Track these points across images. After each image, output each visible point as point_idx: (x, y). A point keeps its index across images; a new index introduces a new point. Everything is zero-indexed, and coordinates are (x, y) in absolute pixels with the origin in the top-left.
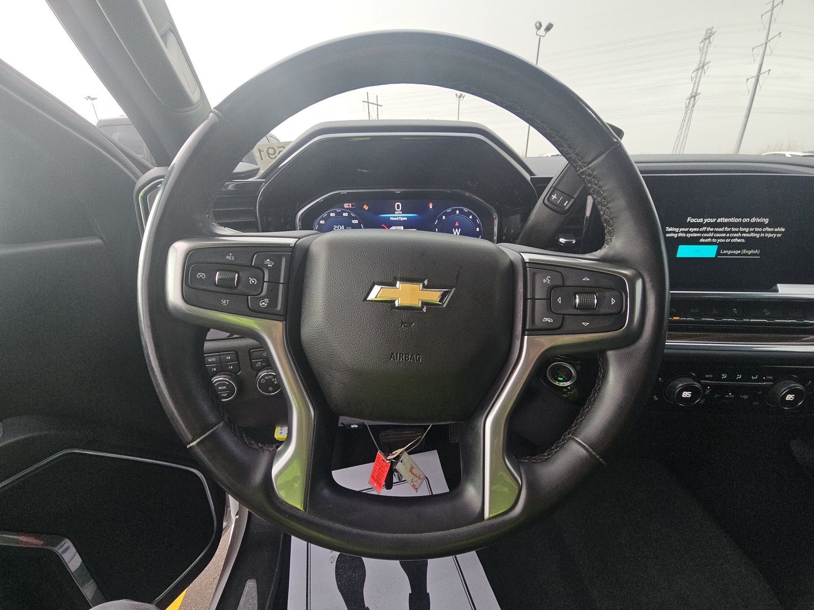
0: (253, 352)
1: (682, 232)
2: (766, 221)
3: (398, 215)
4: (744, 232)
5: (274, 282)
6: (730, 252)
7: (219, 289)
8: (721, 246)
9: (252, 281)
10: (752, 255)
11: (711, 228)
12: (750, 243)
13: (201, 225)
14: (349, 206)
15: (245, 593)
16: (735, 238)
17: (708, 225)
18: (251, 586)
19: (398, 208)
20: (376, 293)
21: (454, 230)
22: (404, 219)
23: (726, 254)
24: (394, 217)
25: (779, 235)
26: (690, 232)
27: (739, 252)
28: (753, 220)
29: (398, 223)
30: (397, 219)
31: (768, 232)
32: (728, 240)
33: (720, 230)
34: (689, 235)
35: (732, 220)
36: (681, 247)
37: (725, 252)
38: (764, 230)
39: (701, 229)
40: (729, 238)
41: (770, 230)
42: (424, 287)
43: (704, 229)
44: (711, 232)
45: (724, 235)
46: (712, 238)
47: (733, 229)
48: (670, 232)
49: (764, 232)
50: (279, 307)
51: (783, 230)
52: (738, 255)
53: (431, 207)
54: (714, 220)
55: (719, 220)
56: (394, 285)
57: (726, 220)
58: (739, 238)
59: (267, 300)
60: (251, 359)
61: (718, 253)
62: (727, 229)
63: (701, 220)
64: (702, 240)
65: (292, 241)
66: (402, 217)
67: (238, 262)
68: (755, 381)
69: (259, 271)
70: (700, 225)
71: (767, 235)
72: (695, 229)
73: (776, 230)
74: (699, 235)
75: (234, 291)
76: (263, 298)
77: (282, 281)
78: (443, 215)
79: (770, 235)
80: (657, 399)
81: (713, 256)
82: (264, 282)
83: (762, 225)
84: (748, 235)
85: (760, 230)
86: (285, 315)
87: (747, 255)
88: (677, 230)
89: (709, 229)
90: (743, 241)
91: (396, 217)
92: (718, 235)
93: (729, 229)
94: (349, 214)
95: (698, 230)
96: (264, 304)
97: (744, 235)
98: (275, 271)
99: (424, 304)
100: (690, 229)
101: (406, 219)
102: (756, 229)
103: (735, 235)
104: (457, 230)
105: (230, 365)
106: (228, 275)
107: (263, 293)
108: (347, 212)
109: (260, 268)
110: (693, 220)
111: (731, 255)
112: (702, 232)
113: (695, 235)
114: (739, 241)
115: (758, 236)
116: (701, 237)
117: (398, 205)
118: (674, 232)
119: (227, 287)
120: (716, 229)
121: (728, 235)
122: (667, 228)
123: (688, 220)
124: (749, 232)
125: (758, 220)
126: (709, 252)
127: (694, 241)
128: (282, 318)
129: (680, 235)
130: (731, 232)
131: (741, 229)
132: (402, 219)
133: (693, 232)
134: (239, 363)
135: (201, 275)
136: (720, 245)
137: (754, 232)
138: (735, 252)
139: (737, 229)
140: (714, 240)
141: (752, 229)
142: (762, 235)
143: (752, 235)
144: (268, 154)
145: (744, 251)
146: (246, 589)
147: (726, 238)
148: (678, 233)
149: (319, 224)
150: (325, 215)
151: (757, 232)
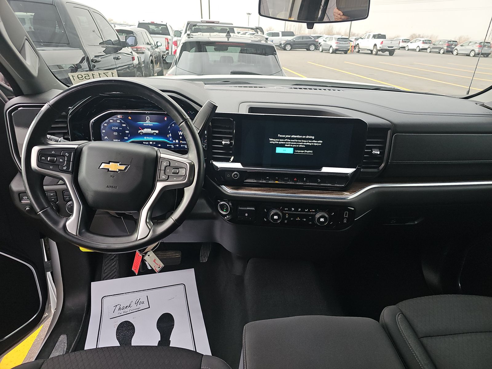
0: (64, 192)
1: (277, 141)
2: (313, 138)
3: (148, 123)
4: (304, 142)
5: (69, 161)
6: (299, 151)
7: (50, 163)
8: (295, 149)
9: (61, 160)
10: (309, 153)
11: (289, 140)
12: (307, 148)
13: (43, 141)
14: (120, 117)
15: (59, 341)
16: (301, 145)
17: (287, 138)
18: (63, 339)
19: (148, 119)
20: (103, 166)
21: (179, 132)
22: (151, 125)
23: (298, 152)
24: (145, 124)
25: (320, 144)
26: (280, 141)
27: (303, 151)
28: (307, 137)
29: (148, 127)
30: (147, 125)
31: (315, 143)
32: (297, 146)
33: (293, 141)
34: (280, 143)
35: (298, 136)
36: (277, 148)
37: (297, 151)
38: (313, 141)
39: (285, 140)
40: (298, 145)
41: (315, 142)
42: (120, 165)
43: (286, 140)
44: (290, 142)
45: (295, 143)
46: (290, 144)
47: (299, 141)
48: (271, 141)
49: (313, 143)
50: (70, 170)
51: (322, 142)
52: (303, 153)
53: (166, 119)
54: (290, 136)
55: (292, 136)
56: (109, 164)
57: (295, 137)
58: (302, 145)
59: (66, 167)
60: (63, 196)
61: (294, 152)
62: (296, 141)
63: (284, 136)
64: (286, 145)
65: (76, 146)
66: (150, 124)
67: (56, 154)
68: (307, 211)
69: (63, 157)
70: (284, 138)
71: (314, 144)
72: (282, 140)
73: (318, 142)
74: (284, 143)
75: (54, 164)
76: (64, 166)
77: (71, 161)
78: (173, 124)
79: (316, 144)
80: (266, 220)
81: (292, 153)
82: (65, 161)
83: (311, 139)
84: (306, 144)
85: (311, 141)
86: (72, 172)
87: (307, 153)
88: (274, 140)
89: (288, 140)
90: (304, 146)
91: (147, 124)
92: (293, 143)
93: (297, 141)
94: (121, 121)
95: (283, 140)
96: (65, 168)
97: (304, 144)
98: (69, 157)
99: (119, 170)
100: (280, 140)
101: (152, 125)
102: (309, 141)
103: (300, 143)
104: (181, 132)
105: (53, 198)
106: (52, 158)
107: (64, 165)
108: (119, 120)
109: (64, 156)
110: (281, 136)
111: (300, 152)
112: (285, 142)
113: (283, 143)
114: (302, 146)
115: (310, 144)
116: (285, 144)
117: (148, 118)
118: (273, 141)
119: (52, 162)
120: (292, 140)
121: (297, 143)
122: (270, 139)
123: (279, 136)
124: (306, 142)
125: (309, 137)
126: (290, 151)
127: (283, 146)
128: (71, 173)
129: (276, 142)
130: (298, 142)
131: (303, 141)
132: (150, 125)
133: (282, 142)
134: (57, 197)
135: (43, 158)
136: (294, 147)
137: (308, 142)
138: (301, 151)
139: (301, 141)
140: (291, 146)
141: (307, 141)
142: (312, 144)
143: (308, 144)
144: (78, 78)
145: (306, 151)
146: (60, 339)
147: (296, 145)
148: (275, 141)
149: (104, 125)
150: (107, 121)
151: (310, 143)
